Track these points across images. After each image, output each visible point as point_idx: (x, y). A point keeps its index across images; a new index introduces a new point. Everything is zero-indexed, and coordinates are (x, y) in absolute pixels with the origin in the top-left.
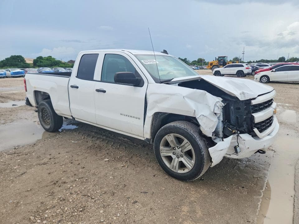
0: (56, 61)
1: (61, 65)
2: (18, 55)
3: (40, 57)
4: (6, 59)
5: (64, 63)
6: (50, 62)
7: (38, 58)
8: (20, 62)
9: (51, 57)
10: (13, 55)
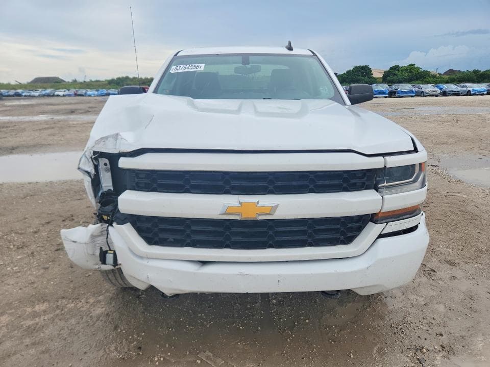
0: (421, 72)
1: (428, 79)
2: (364, 65)
3: (396, 66)
4: (347, 72)
5: (434, 76)
6: (410, 74)
7: (391, 68)
8: (364, 76)
9: (413, 65)
10: (358, 65)
